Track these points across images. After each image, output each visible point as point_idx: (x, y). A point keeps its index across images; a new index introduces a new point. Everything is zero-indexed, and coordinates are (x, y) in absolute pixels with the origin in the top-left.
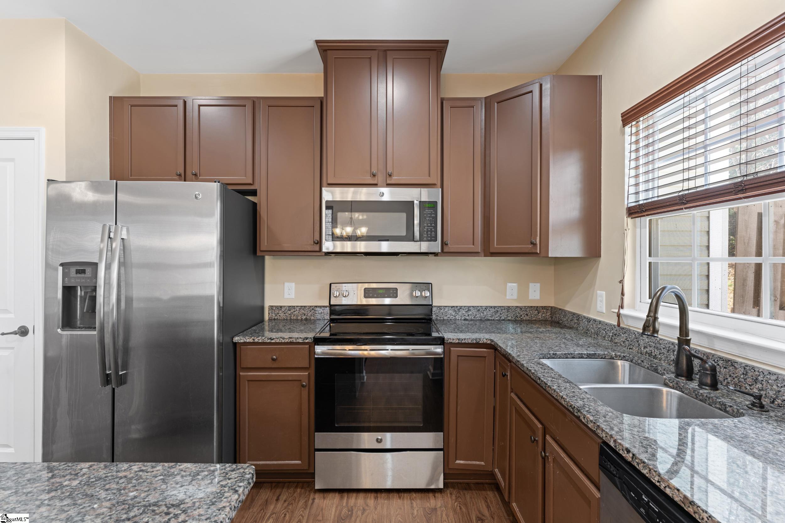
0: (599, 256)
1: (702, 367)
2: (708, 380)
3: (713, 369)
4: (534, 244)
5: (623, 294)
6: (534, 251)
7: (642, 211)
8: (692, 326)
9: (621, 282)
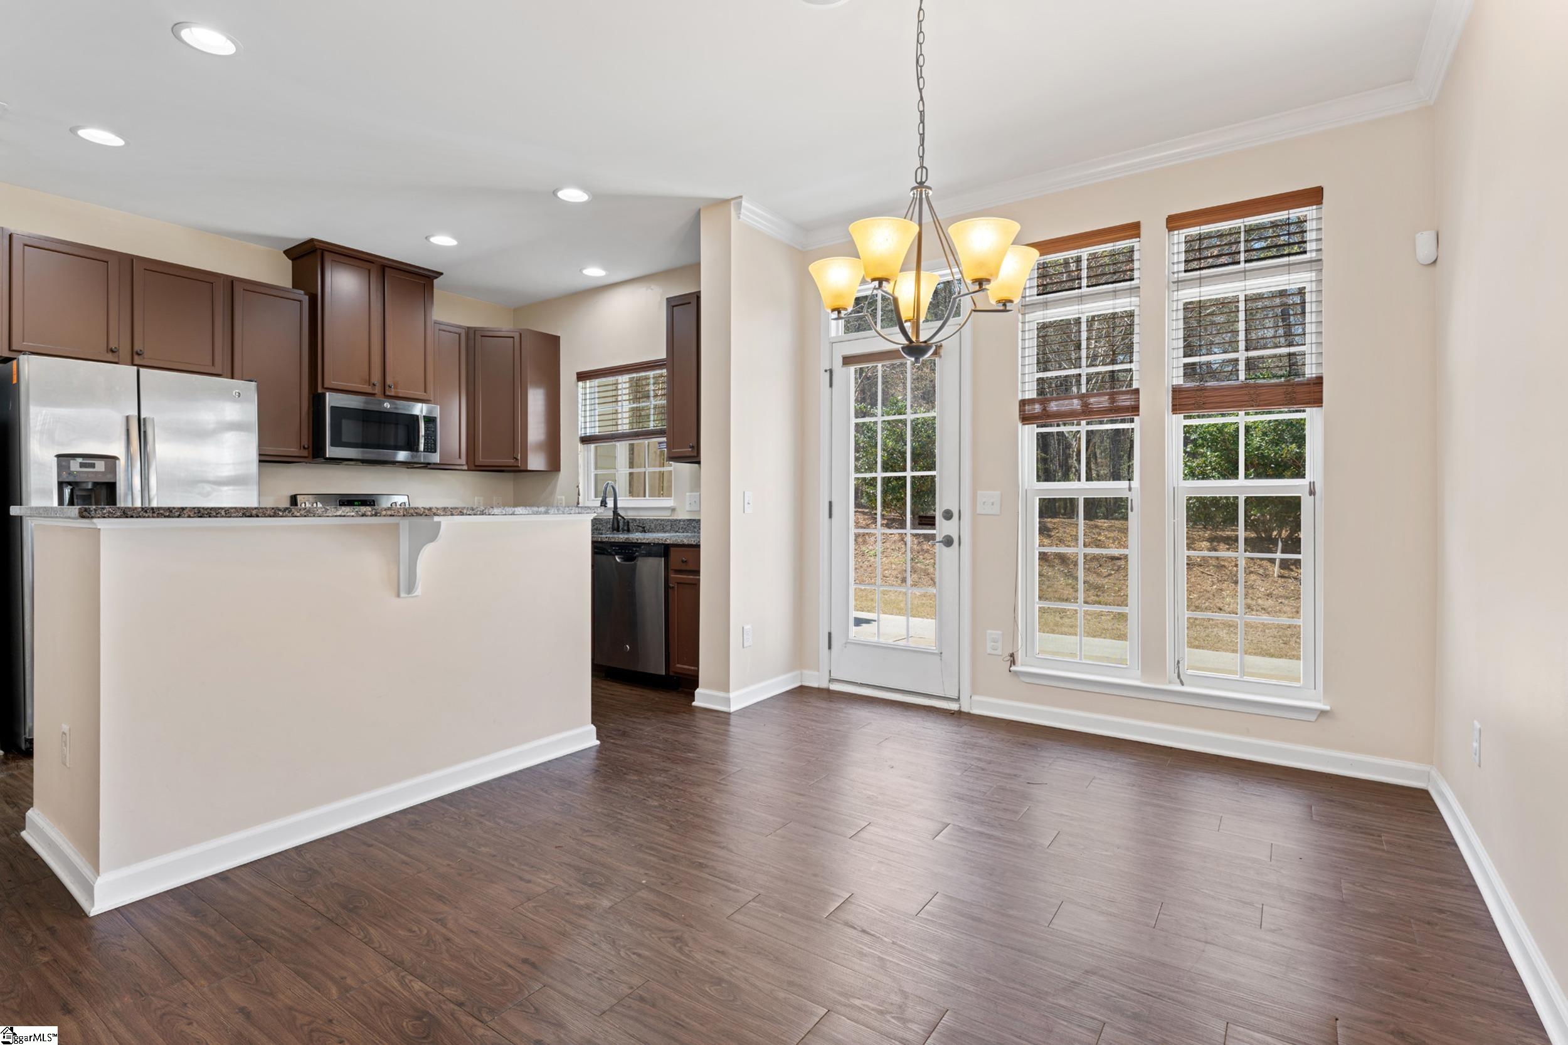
0: (559, 470)
1: (624, 522)
2: (626, 528)
3: (628, 522)
4: (517, 459)
5: (579, 495)
6: (515, 464)
7: (590, 440)
8: (619, 505)
9: (578, 487)
